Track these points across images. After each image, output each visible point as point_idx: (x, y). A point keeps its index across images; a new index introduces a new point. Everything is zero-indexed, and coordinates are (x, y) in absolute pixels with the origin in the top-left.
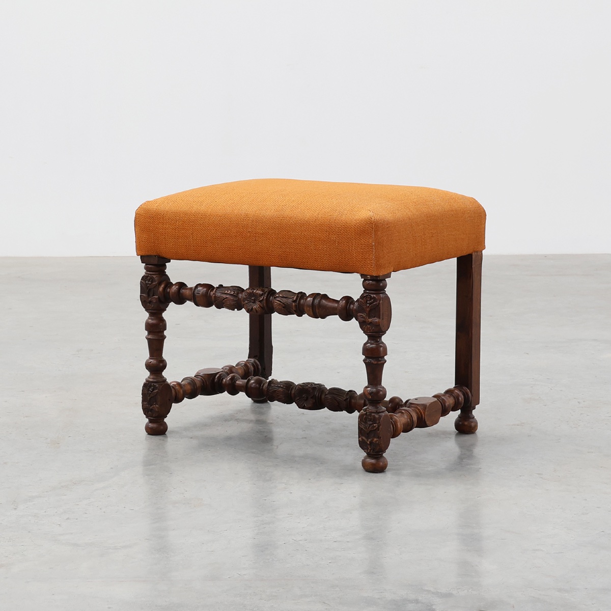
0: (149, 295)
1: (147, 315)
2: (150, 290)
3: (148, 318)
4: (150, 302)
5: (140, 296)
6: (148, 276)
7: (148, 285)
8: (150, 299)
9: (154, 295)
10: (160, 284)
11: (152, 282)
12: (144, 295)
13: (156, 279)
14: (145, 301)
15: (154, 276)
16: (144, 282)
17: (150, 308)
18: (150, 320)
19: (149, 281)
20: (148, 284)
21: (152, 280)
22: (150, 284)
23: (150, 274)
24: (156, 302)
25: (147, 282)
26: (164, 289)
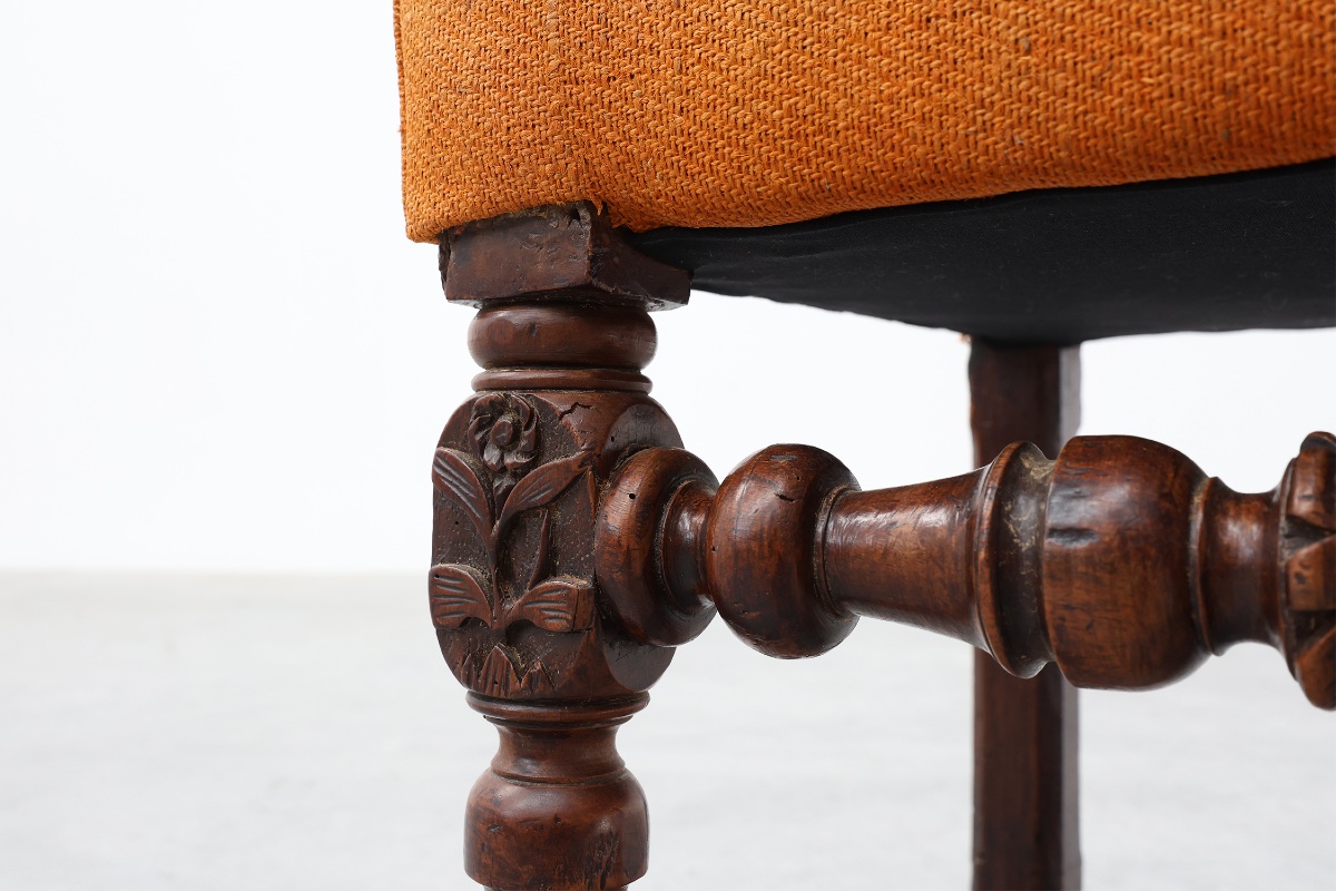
0: (504, 572)
1: (480, 741)
2: (515, 525)
3: (500, 773)
4: (515, 632)
5: (435, 576)
6: (497, 408)
7: (502, 483)
8: (512, 605)
9: (547, 570)
10: (607, 466)
11: (536, 453)
12: (463, 569)
13: (573, 421)
14: (468, 623)
15: (557, 402)
16: (466, 460)
17: (518, 685)
18: (508, 790)
19: (505, 449)
20: (502, 470)
21: (536, 435)
22: (519, 472)
23: (523, 386)
24: (573, 632)
25: (491, 456)
26: (651, 508)
